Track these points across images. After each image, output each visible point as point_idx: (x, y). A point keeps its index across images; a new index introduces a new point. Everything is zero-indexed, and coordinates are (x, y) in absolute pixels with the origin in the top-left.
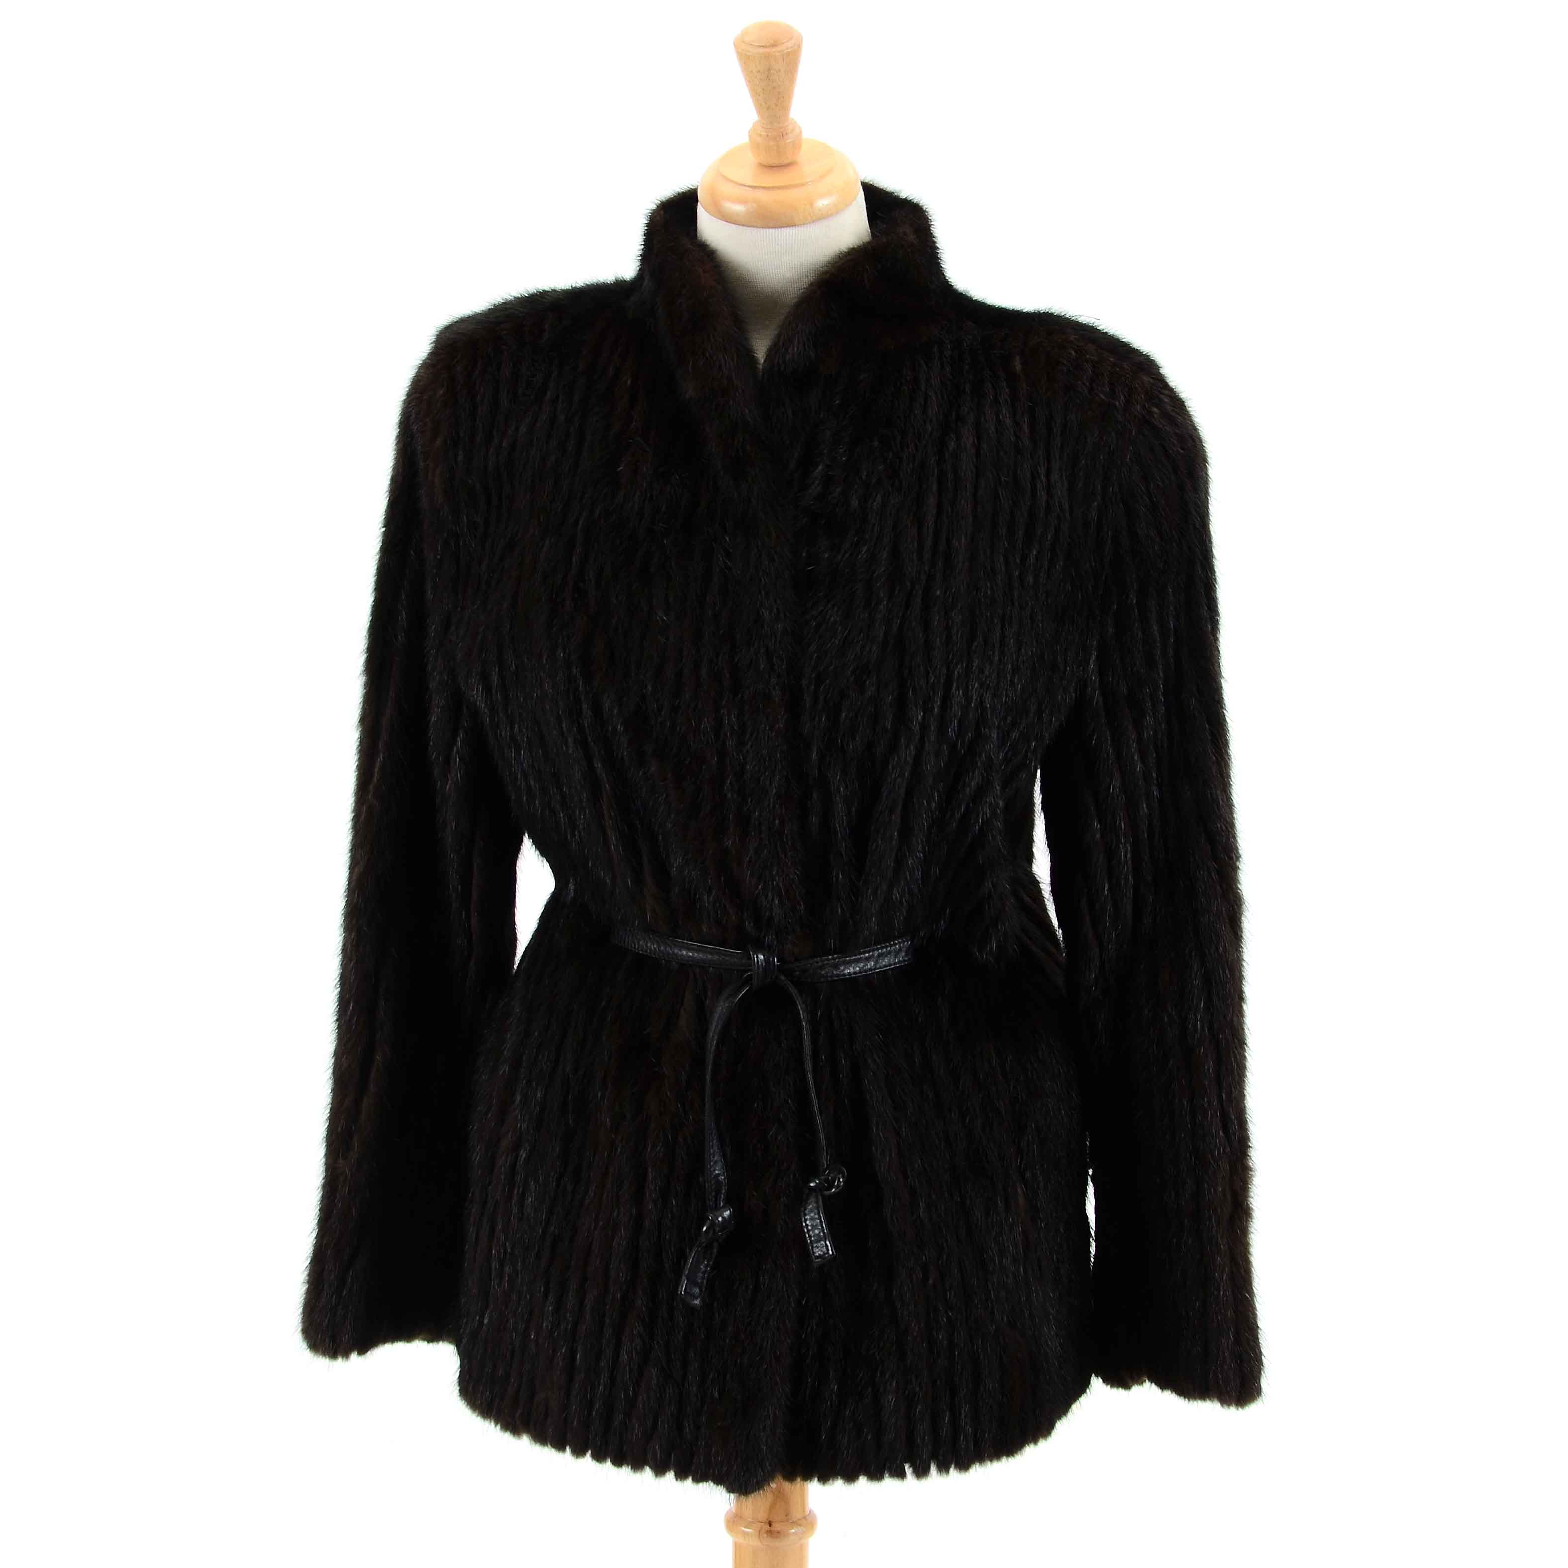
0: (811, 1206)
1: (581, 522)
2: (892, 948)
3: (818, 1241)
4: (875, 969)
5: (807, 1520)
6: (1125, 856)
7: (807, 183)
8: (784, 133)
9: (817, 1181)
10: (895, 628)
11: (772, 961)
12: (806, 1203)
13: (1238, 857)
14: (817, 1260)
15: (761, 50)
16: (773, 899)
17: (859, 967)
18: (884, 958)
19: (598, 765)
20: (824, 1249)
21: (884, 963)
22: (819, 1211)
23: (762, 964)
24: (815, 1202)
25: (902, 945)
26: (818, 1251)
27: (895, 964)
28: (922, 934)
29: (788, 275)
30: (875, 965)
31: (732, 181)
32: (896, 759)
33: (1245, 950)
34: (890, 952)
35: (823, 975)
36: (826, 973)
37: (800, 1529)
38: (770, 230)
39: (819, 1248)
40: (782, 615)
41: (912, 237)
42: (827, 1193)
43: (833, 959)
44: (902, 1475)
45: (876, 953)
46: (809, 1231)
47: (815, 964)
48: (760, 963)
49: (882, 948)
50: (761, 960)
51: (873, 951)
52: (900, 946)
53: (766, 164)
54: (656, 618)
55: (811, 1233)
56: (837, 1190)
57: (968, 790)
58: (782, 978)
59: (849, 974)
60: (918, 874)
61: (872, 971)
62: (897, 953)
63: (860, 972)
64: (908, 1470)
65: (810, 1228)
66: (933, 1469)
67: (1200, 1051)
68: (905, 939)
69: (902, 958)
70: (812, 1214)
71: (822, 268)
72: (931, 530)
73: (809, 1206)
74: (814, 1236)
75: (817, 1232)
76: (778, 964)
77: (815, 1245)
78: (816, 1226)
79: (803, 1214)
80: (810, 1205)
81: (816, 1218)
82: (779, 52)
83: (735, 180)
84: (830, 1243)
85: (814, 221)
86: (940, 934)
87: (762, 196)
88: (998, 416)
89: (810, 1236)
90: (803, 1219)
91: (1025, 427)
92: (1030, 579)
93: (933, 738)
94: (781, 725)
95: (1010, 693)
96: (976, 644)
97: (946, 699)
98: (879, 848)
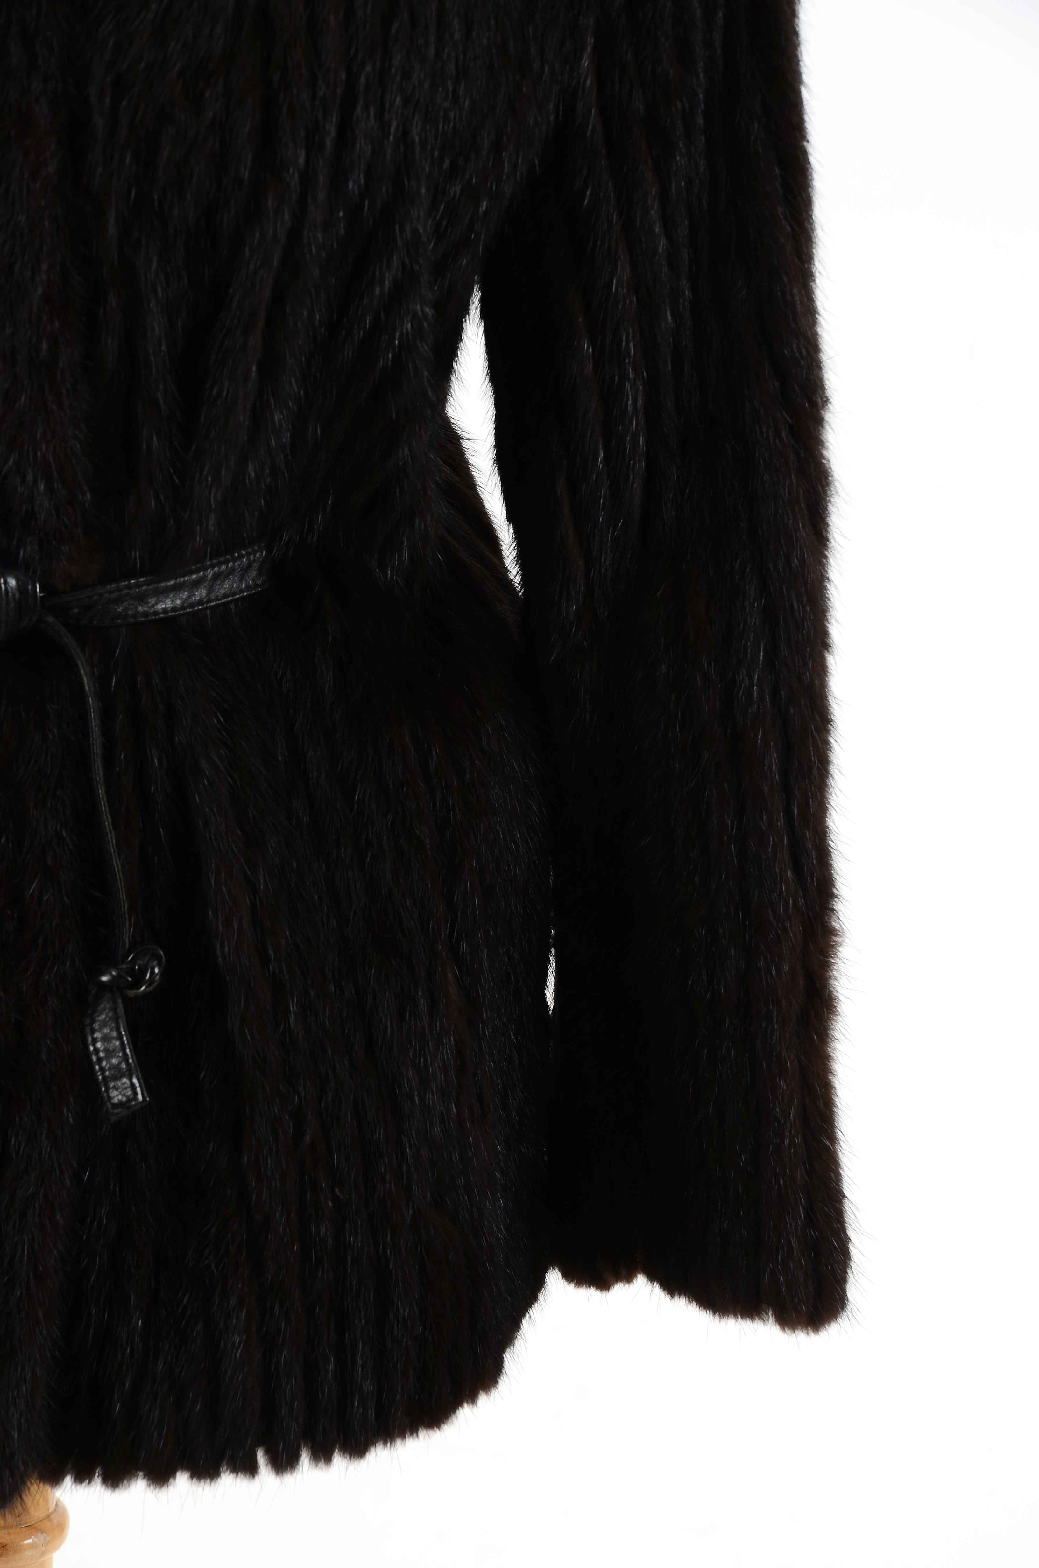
0: (104, 1016)
2: (236, 564)
3: (116, 1078)
4: (210, 601)
5: (51, 1520)
6: (635, 401)
9: (114, 973)
11: (32, 589)
12: (94, 1012)
13: (826, 401)
14: (115, 1111)
16: (35, 481)
17: (181, 598)
18: (223, 581)
20: (129, 1092)
21: (222, 591)
22: (117, 1024)
23: (14, 595)
24: (111, 1009)
25: (252, 558)
26: (117, 1095)
27: (242, 591)
28: (285, 537)
30: (208, 594)
32: (256, 234)
33: (832, 561)
34: (232, 572)
35: (120, 612)
36: (126, 609)
37: (41, 1538)
39: (120, 1090)
42: (131, 993)
43: (138, 585)
44: (250, 1469)
45: (210, 573)
46: (100, 1060)
47: (107, 595)
48: (10, 594)
49: (220, 564)
50: (11, 588)
51: (205, 569)
52: (248, 559)
55: (104, 1063)
56: (148, 990)
57: (378, 290)
58: (50, 619)
59: (165, 611)
60: (286, 437)
61: (202, 605)
62: (246, 570)
63: (183, 607)
64: (261, 1458)
65: (102, 1054)
66: (305, 1458)
67: (756, 735)
68: (256, 548)
69: (253, 580)
70: (106, 1031)
73: (99, 1016)
74: (110, 1069)
75: (114, 1061)
76: (41, 595)
77: (112, 1085)
78: (114, 1050)
79: (88, 1029)
80: (101, 1013)
81: (113, 1038)
84: (139, 1082)
86: (315, 539)
89: (102, 1070)
90: (90, 1039)
93: (322, 195)
94: (51, 169)
95: (452, 115)
96: (396, 25)
97: (345, 127)
98: (225, 394)
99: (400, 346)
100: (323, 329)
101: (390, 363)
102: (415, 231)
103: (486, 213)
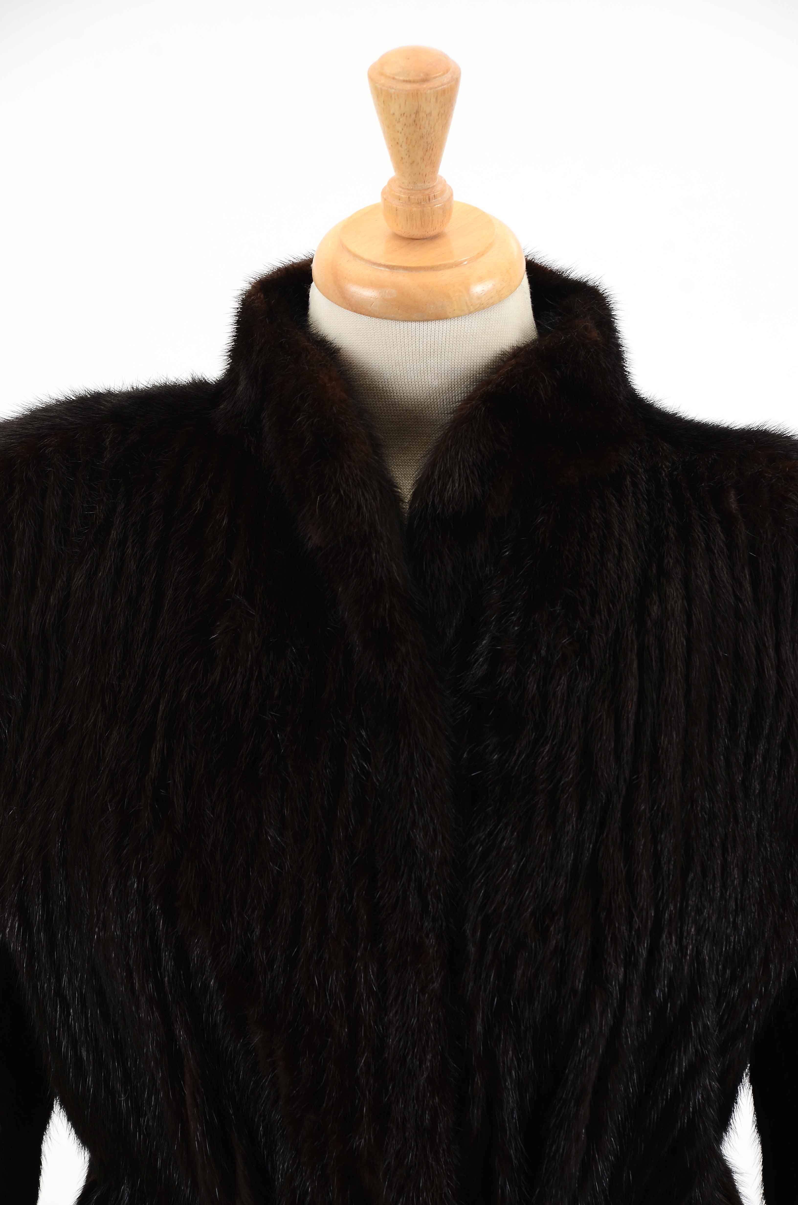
1: (161, 707)
7: (461, 263)
8: (432, 196)
10: (586, 857)
15: (408, 87)
19: (181, 1034)
29: (436, 383)
31: (362, 259)
32: (587, 1030)
38: (414, 324)
40: (440, 838)
41: (595, 334)
53: (404, 235)
54: (267, 837)
57: (677, 1070)
60: (606, 1182)
71: (479, 374)
72: (631, 722)
82: (430, 89)
83: (366, 256)
85: (470, 313)
87: (403, 279)
88: (712, 569)
91: (747, 586)
92: (757, 786)
93: (636, 1001)
94: (436, 985)
95: (732, 939)
96: (691, 875)
97: (654, 950)
98: (561, 1150)
99: (693, 1112)
100: (635, 1100)
101: (685, 1125)
102: (705, 1026)
103: (757, 1009)
